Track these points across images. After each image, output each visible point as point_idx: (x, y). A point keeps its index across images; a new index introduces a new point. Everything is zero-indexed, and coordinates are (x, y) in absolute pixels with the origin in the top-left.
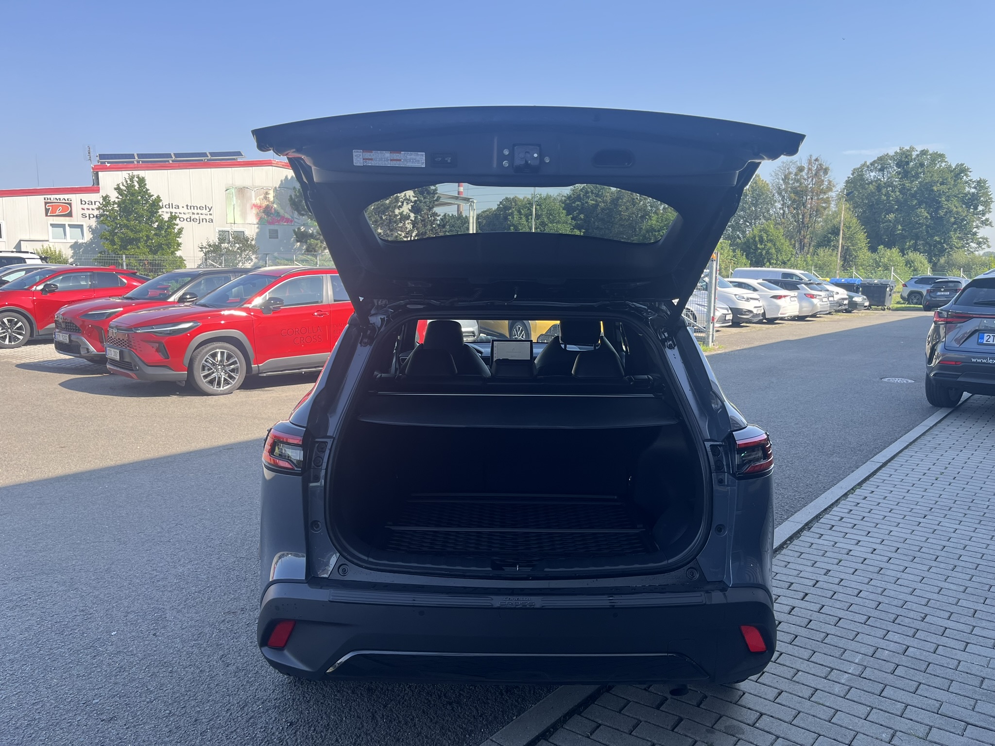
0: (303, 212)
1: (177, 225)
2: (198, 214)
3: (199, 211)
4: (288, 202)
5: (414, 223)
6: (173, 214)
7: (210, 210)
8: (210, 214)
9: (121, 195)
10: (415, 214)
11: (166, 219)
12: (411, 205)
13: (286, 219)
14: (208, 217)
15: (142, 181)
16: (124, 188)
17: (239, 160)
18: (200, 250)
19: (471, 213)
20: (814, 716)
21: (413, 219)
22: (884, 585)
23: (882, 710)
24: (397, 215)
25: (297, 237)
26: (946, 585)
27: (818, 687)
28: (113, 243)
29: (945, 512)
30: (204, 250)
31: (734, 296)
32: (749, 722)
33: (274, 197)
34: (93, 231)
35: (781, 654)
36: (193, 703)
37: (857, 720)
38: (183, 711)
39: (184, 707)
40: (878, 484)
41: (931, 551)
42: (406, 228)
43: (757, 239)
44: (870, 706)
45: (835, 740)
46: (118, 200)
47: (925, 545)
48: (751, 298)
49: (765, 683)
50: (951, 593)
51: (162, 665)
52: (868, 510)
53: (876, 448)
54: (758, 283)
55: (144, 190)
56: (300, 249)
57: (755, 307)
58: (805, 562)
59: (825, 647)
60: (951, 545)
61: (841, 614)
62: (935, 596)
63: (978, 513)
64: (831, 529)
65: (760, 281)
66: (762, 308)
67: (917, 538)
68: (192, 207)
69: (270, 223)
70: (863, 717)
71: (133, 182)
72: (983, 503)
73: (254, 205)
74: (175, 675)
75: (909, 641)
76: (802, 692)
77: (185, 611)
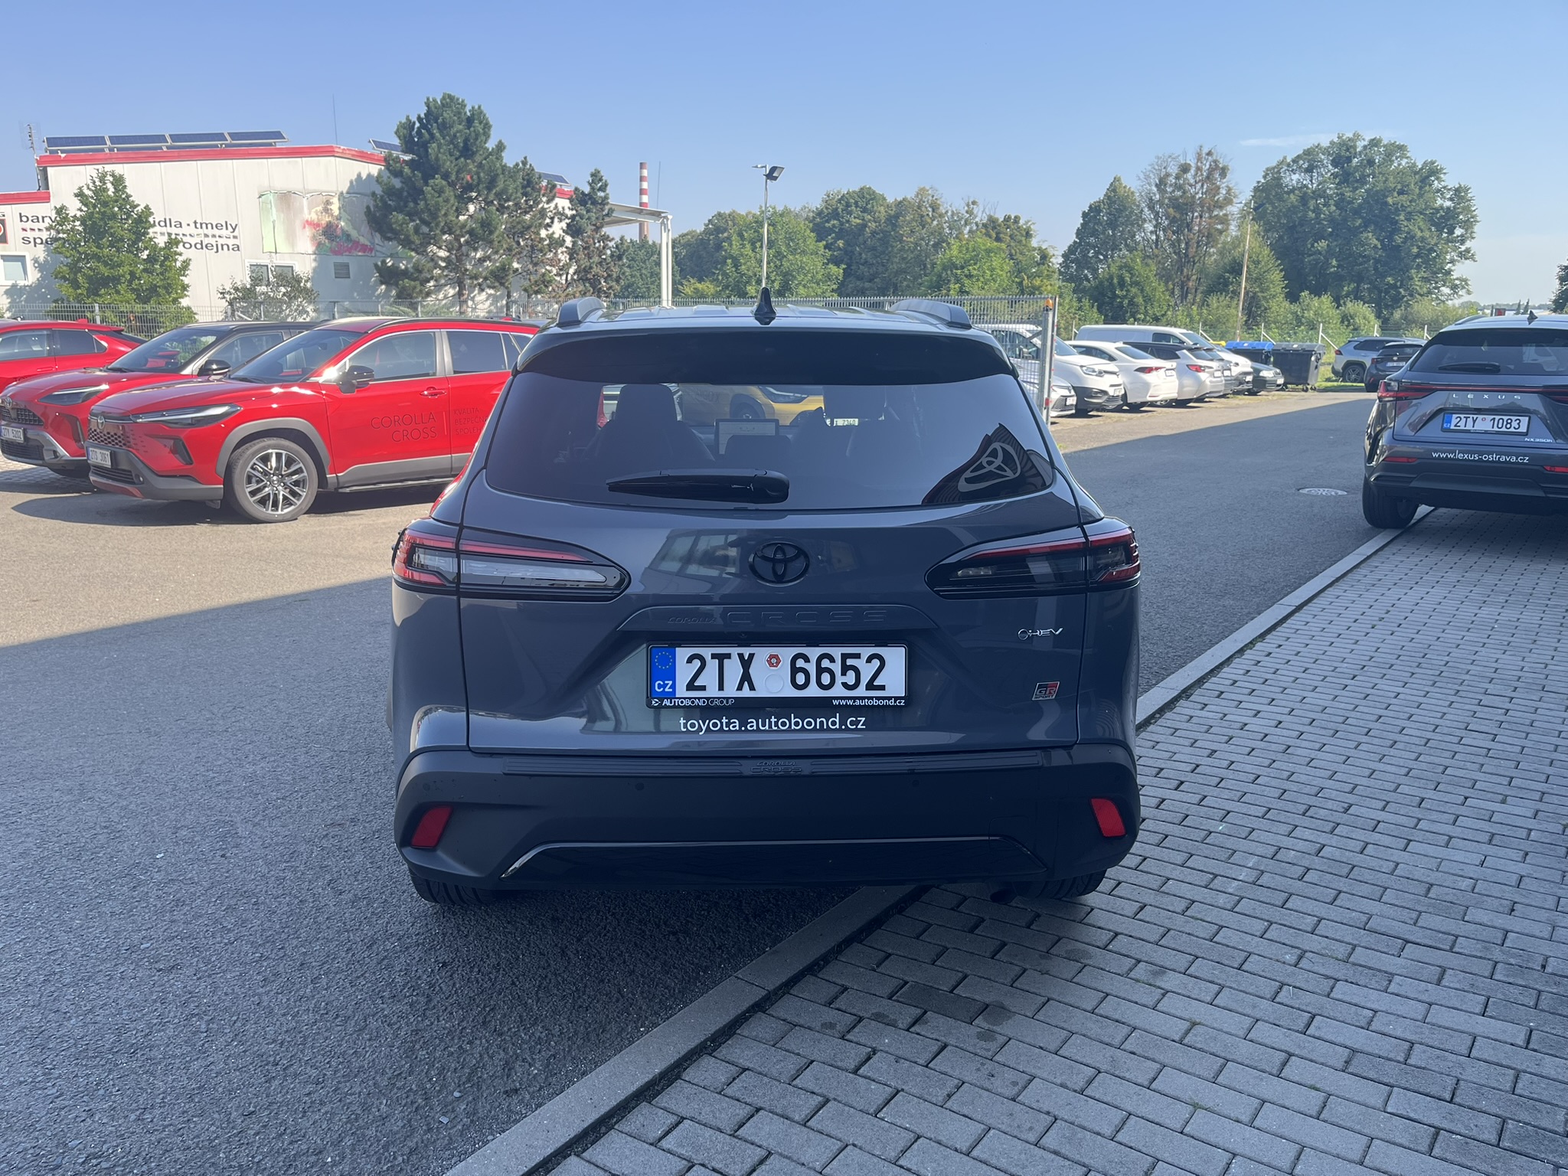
0: (389, 235)
1: (181, 254)
2: (214, 236)
3: (216, 232)
4: (365, 218)
5: (572, 253)
6: (173, 237)
7: (234, 230)
8: (235, 237)
9: (86, 205)
10: (572, 237)
11: (162, 245)
12: (568, 225)
13: (363, 245)
14: (231, 242)
15: (119, 181)
16: (90, 193)
17: (280, 144)
18: (221, 296)
19: (664, 235)
20: (1189, 934)
21: (570, 246)
22: (1291, 767)
23: (1285, 926)
24: (542, 240)
25: (380, 275)
26: (1381, 766)
27: (1195, 898)
28: (75, 285)
29: (1384, 671)
30: (227, 296)
31: (1079, 368)
32: (1098, 944)
33: (340, 209)
34: (41, 266)
35: (1145, 859)
36: (295, 942)
37: (1249, 938)
38: (281, 953)
39: (282, 948)
40: (1288, 635)
41: (1361, 723)
42: (559, 260)
43: (1115, 281)
44: (1268, 921)
45: (1218, 963)
46: (82, 213)
47: (1353, 714)
48: (1106, 372)
49: (1121, 895)
50: (1388, 777)
51: (241, 895)
52: (1273, 670)
53: (1286, 586)
54: (1116, 348)
55: (123, 196)
56: (386, 295)
57: (1112, 386)
58: (1181, 741)
59: (1207, 849)
60: (1391, 714)
61: (1229, 806)
62: (1365, 781)
63: (1431, 672)
64: (1218, 697)
65: (1120, 344)
66: (1122, 387)
67: (1342, 706)
68: (204, 226)
69: (336, 253)
70: (1258, 934)
71: (105, 184)
72: (1439, 658)
73: (307, 221)
74: (262, 907)
75: (1323, 839)
76: (1172, 905)
77: (266, 824)
